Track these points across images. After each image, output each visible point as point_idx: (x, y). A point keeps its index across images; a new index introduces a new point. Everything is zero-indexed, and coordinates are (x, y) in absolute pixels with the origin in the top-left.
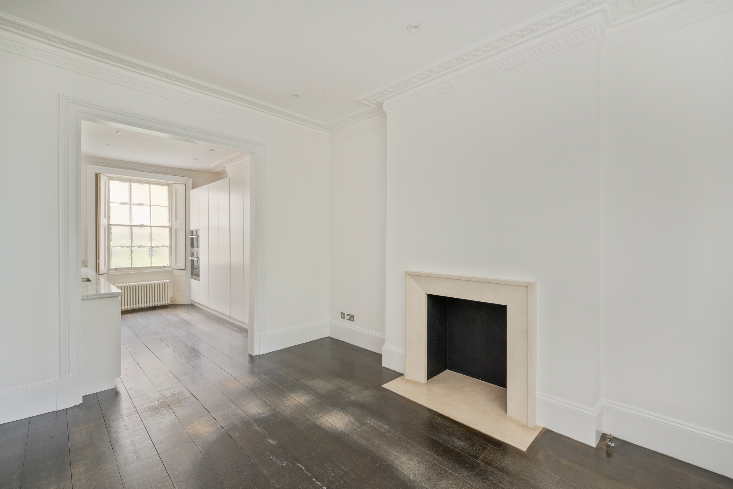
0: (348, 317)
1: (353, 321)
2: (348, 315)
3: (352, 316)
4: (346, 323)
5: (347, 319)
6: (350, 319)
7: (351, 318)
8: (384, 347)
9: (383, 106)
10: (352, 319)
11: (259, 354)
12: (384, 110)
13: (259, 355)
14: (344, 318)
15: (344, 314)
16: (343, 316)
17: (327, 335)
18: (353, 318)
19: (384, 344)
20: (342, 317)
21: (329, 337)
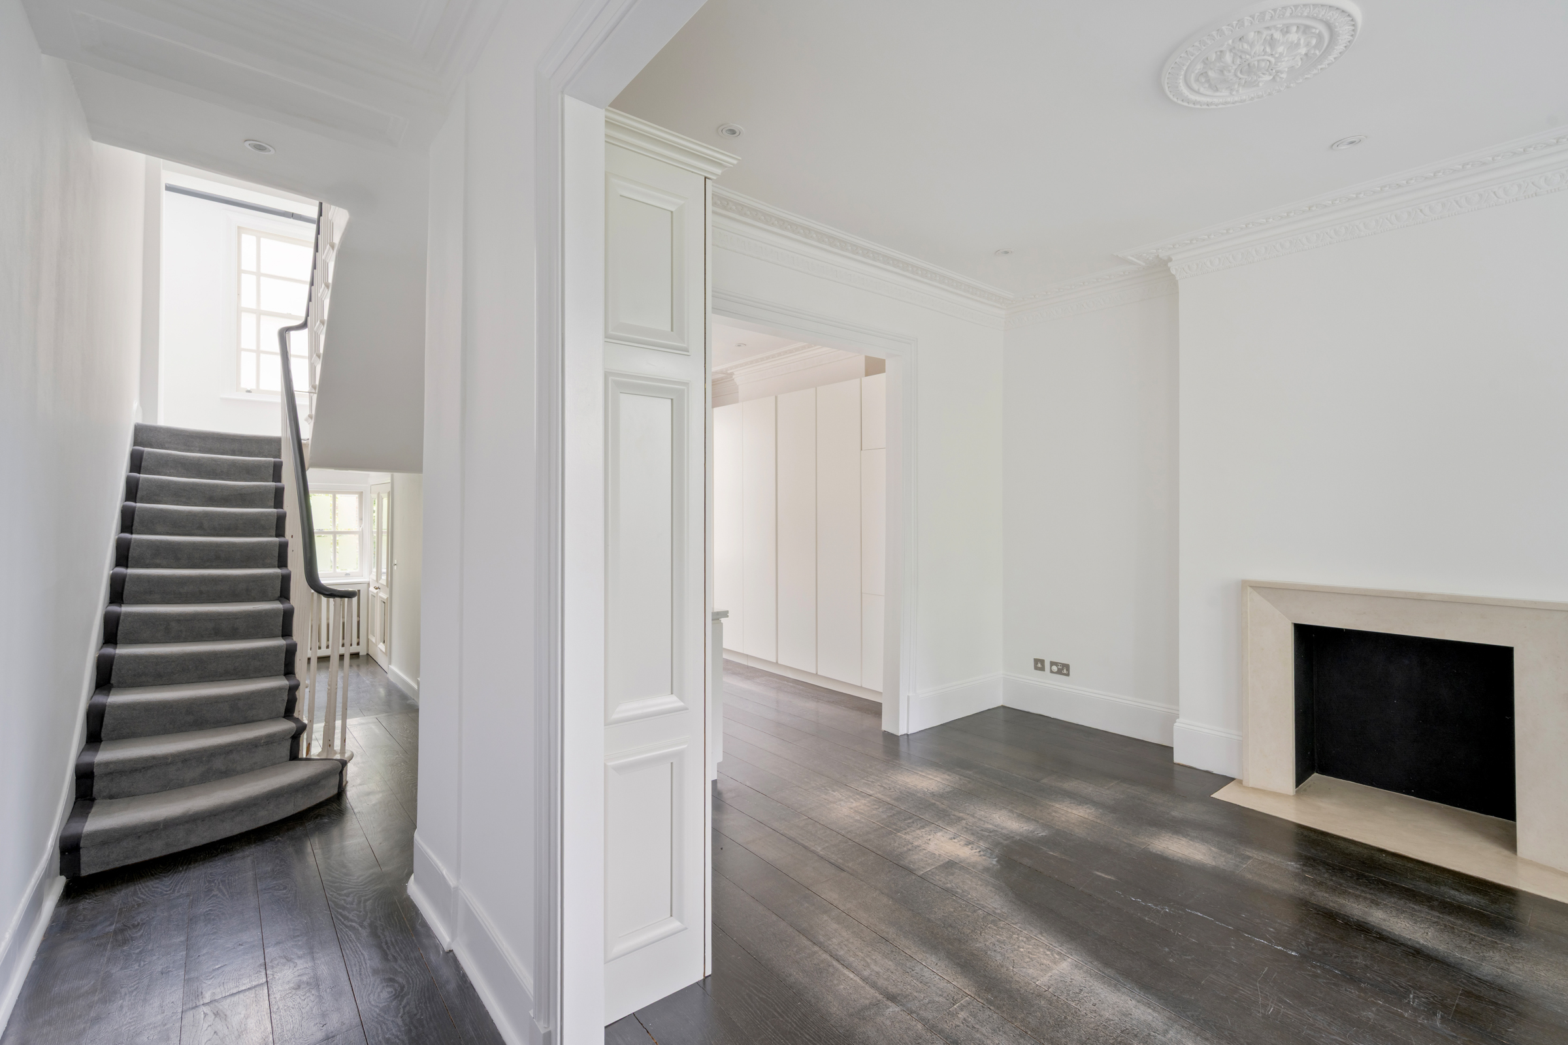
0: (1055, 668)
1: (1068, 675)
2: (1052, 664)
3: (1067, 667)
4: (1050, 681)
5: (1052, 672)
6: (1059, 672)
7: (1063, 669)
8: (1178, 725)
9: (1170, 264)
10: (1065, 671)
11: (906, 732)
12: (1173, 272)
13: (908, 735)
14: (1043, 669)
15: (1042, 662)
16: (1039, 665)
17: (1000, 704)
18: (1068, 670)
19: (1177, 720)
20: (1036, 668)
21: (1003, 707)
